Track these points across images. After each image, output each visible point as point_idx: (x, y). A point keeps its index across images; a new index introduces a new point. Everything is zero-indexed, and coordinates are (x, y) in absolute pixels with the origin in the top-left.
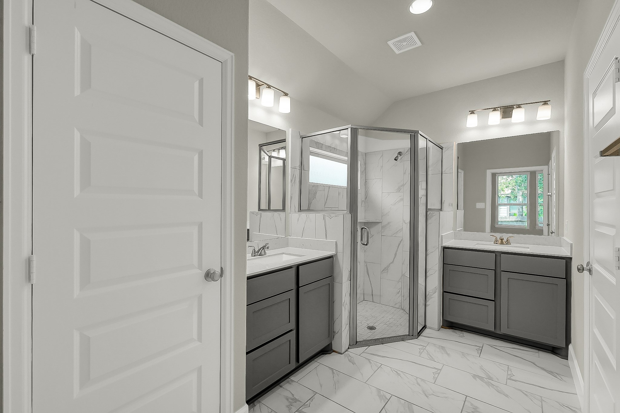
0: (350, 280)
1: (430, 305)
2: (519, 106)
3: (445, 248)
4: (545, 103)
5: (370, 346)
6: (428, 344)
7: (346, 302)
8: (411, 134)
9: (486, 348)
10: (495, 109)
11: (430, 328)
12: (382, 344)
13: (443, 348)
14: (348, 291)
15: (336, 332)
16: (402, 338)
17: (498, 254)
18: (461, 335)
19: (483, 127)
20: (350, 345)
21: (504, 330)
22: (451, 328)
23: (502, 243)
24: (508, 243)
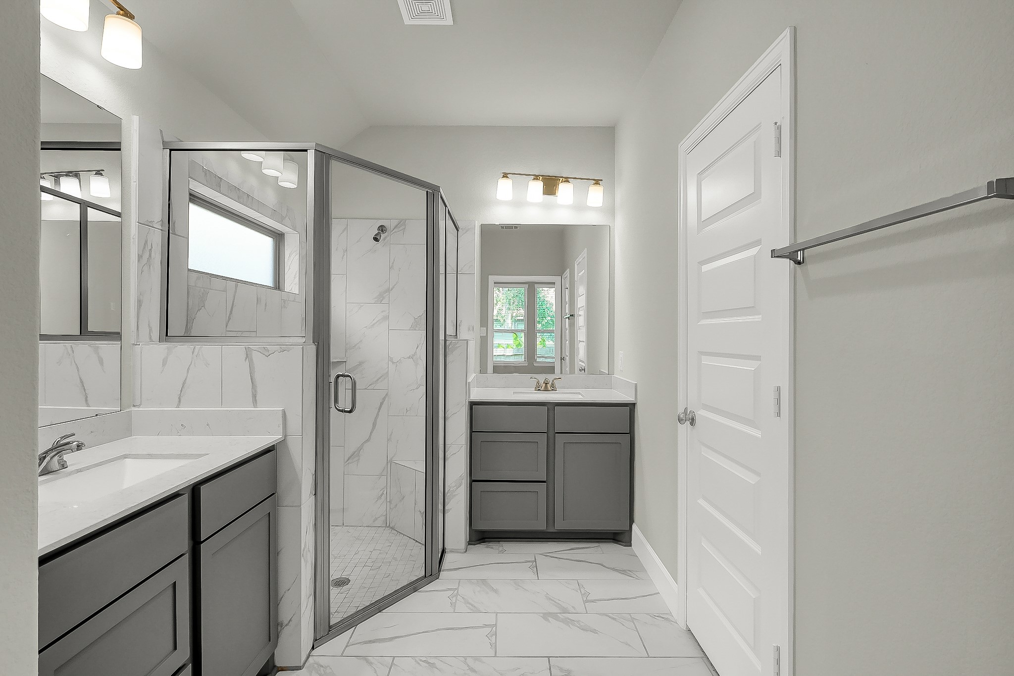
0: (315, 494)
1: (451, 509)
2: (567, 180)
3: (473, 404)
4: (597, 182)
5: (357, 625)
6: (459, 582)
7: (307, 547)
8: (427, 192)
9: (540, 560)
10: (536, 177)
11: (452, 551)
12: (380, 612)
13: (484, 582)
14: (312, 520)
15: (286, 622)
16: (413, 587)
17: (552, 406)
18: (501, 549)
19: (518, 203)
20: (315, 640)
21: (560, 525)
22: (482, 541)
23: (546, 390)
24: (554, 388)
